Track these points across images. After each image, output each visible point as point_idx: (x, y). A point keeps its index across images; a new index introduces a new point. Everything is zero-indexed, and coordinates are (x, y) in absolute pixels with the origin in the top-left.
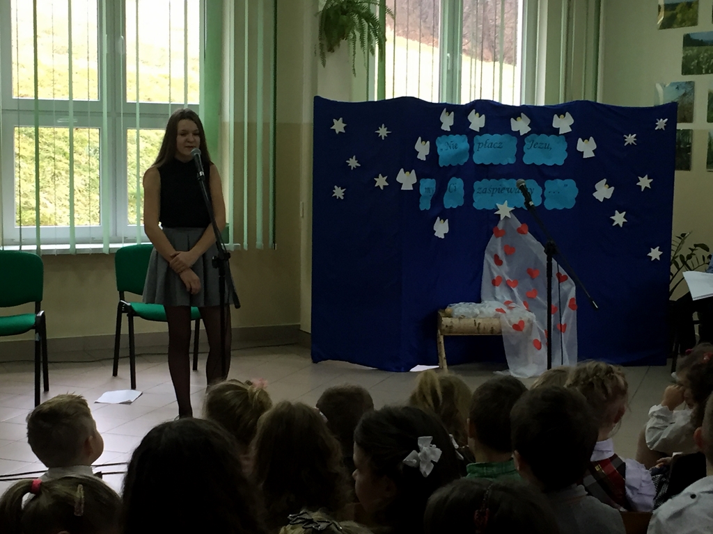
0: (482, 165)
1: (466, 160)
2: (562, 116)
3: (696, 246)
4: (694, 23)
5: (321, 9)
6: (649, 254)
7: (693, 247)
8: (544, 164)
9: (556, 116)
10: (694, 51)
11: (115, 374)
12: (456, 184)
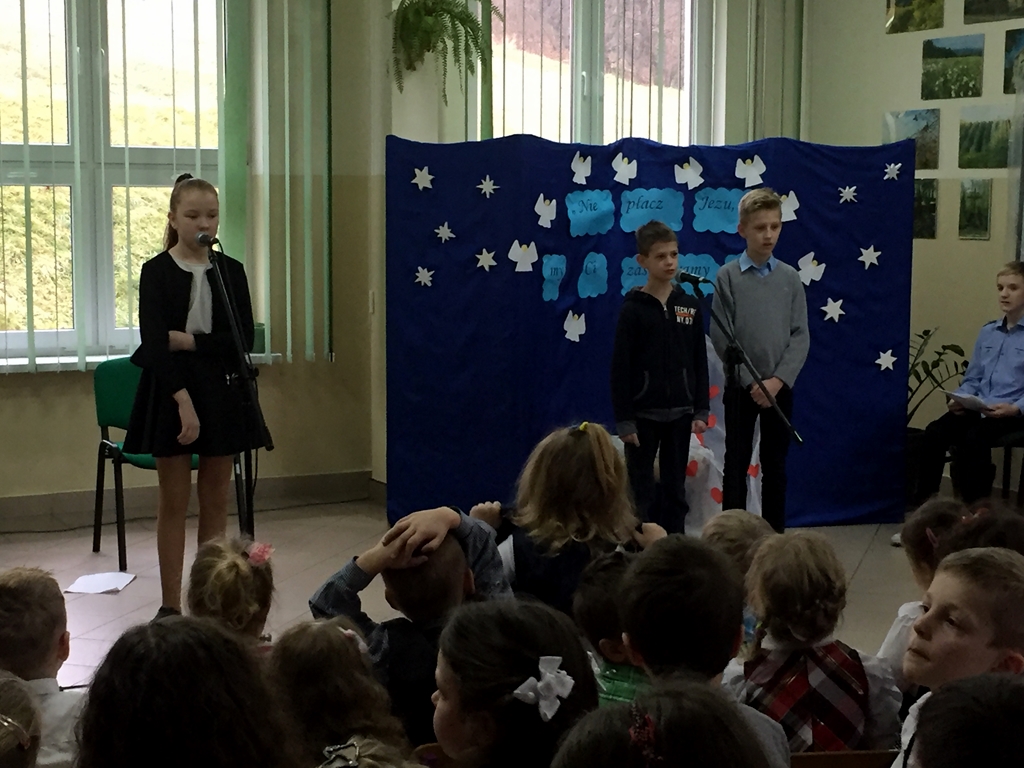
1: (609, 226)
2: (749, 161)
3: (944, 348)
4: (939, 24)
5: (395, 7)
6: (877, 362)
7: (942, 351)
8: (723, 232)
9: (739, 161)
10: (938, 65)
11: (96, 548)
12: (596, 262)
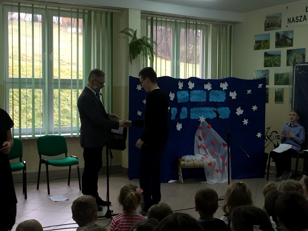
0: (194, 102)
1: (187, 100)
2: (224, 83)
3: (273, 132)
4: (268, 48)
5: (130, 42)
6: (257, 135)
7: (272, 132)
8: (217, 102)
9: (221, 83)
12: (184, 109)
